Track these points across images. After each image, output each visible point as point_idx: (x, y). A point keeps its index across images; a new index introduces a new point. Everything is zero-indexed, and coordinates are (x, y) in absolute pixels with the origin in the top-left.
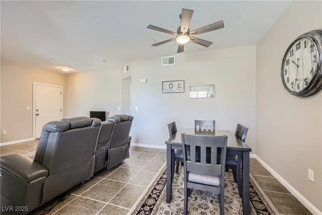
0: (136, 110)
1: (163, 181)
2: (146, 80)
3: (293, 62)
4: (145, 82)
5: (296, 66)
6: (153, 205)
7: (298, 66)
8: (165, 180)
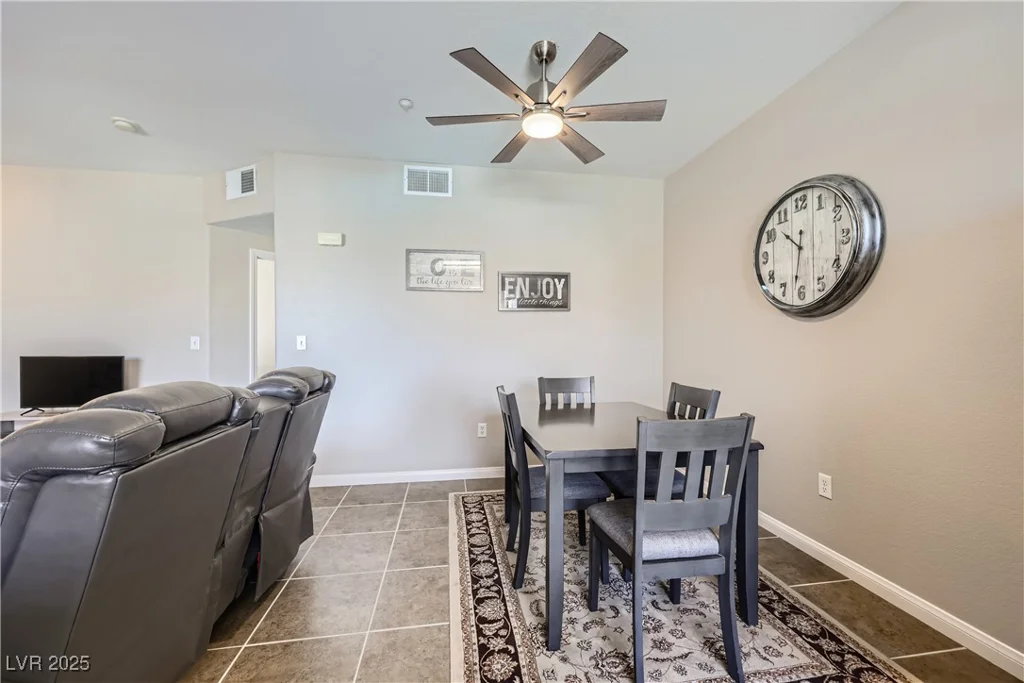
0: (299, 347)
1: (488, 588)
2: (344, 237)
3: (788, 237)
4: (340, 243)
5: (795, 248)
6: (514, 674)
7: (800, 248)
8: (490, 582)
